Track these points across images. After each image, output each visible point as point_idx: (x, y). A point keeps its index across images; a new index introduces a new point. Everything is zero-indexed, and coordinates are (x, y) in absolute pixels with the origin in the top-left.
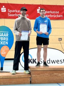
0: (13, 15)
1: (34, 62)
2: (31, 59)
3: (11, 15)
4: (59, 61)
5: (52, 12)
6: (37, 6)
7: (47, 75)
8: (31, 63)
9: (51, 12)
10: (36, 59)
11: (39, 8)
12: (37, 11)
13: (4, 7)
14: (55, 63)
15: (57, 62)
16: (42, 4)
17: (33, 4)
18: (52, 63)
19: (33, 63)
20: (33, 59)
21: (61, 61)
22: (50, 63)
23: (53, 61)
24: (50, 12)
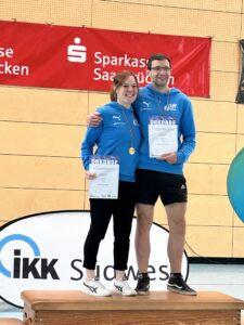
1: (49, 275)
2: (36, 261)
4: (154, 272)
5: (130, 62)
6: (66, 35)
8: (36, 276)
9: (127, 62)
10: (54, 261)
12: (66, 54)
16: (88, 25)
18: (127, 278)
19: (44, 277)
20: (44, 261)
23: (131, 268)
24: (123, 61)
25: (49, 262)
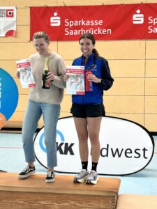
0: (77, 33)
1: (69, 152)
2: (62, 144)
3: (72, 33)
4: (131, 152)
7: (22, 204)
8: (61, 153)
11: (138, 11)
13: (55, 14)
14: (119, 156)
15: (126, 153)
16: (144, 2)
17: (122, 3)
18: (114, 156)
21: (137, 151)
22: (107, 155)
23: (117, 150)
25: (69, 145)
